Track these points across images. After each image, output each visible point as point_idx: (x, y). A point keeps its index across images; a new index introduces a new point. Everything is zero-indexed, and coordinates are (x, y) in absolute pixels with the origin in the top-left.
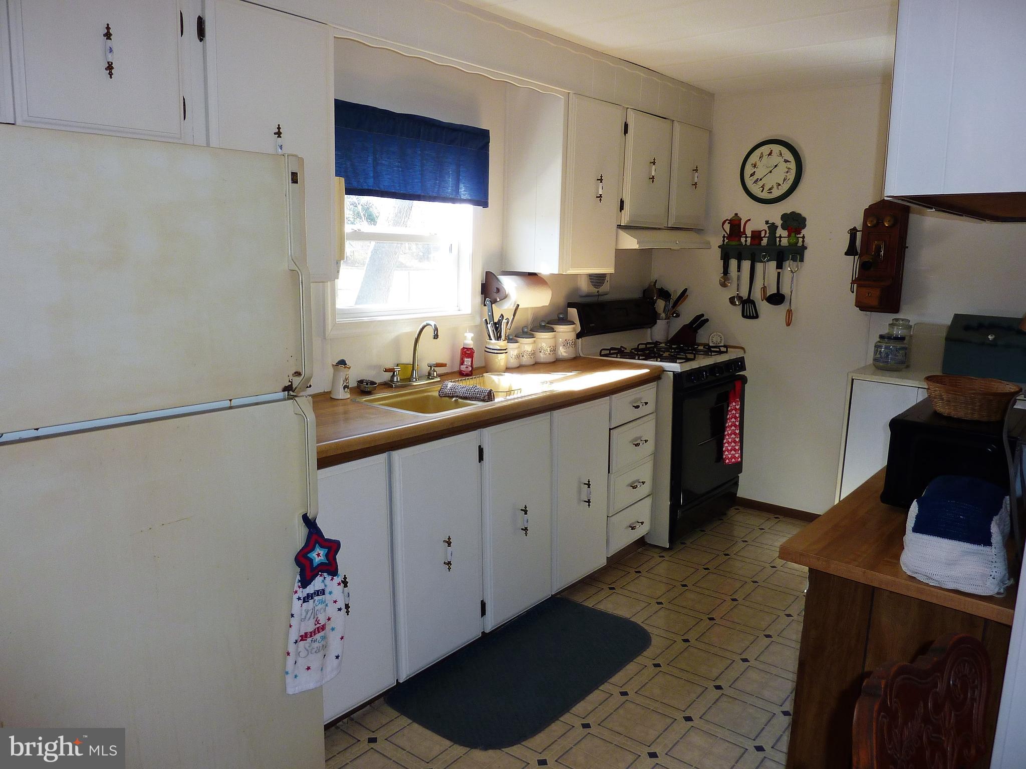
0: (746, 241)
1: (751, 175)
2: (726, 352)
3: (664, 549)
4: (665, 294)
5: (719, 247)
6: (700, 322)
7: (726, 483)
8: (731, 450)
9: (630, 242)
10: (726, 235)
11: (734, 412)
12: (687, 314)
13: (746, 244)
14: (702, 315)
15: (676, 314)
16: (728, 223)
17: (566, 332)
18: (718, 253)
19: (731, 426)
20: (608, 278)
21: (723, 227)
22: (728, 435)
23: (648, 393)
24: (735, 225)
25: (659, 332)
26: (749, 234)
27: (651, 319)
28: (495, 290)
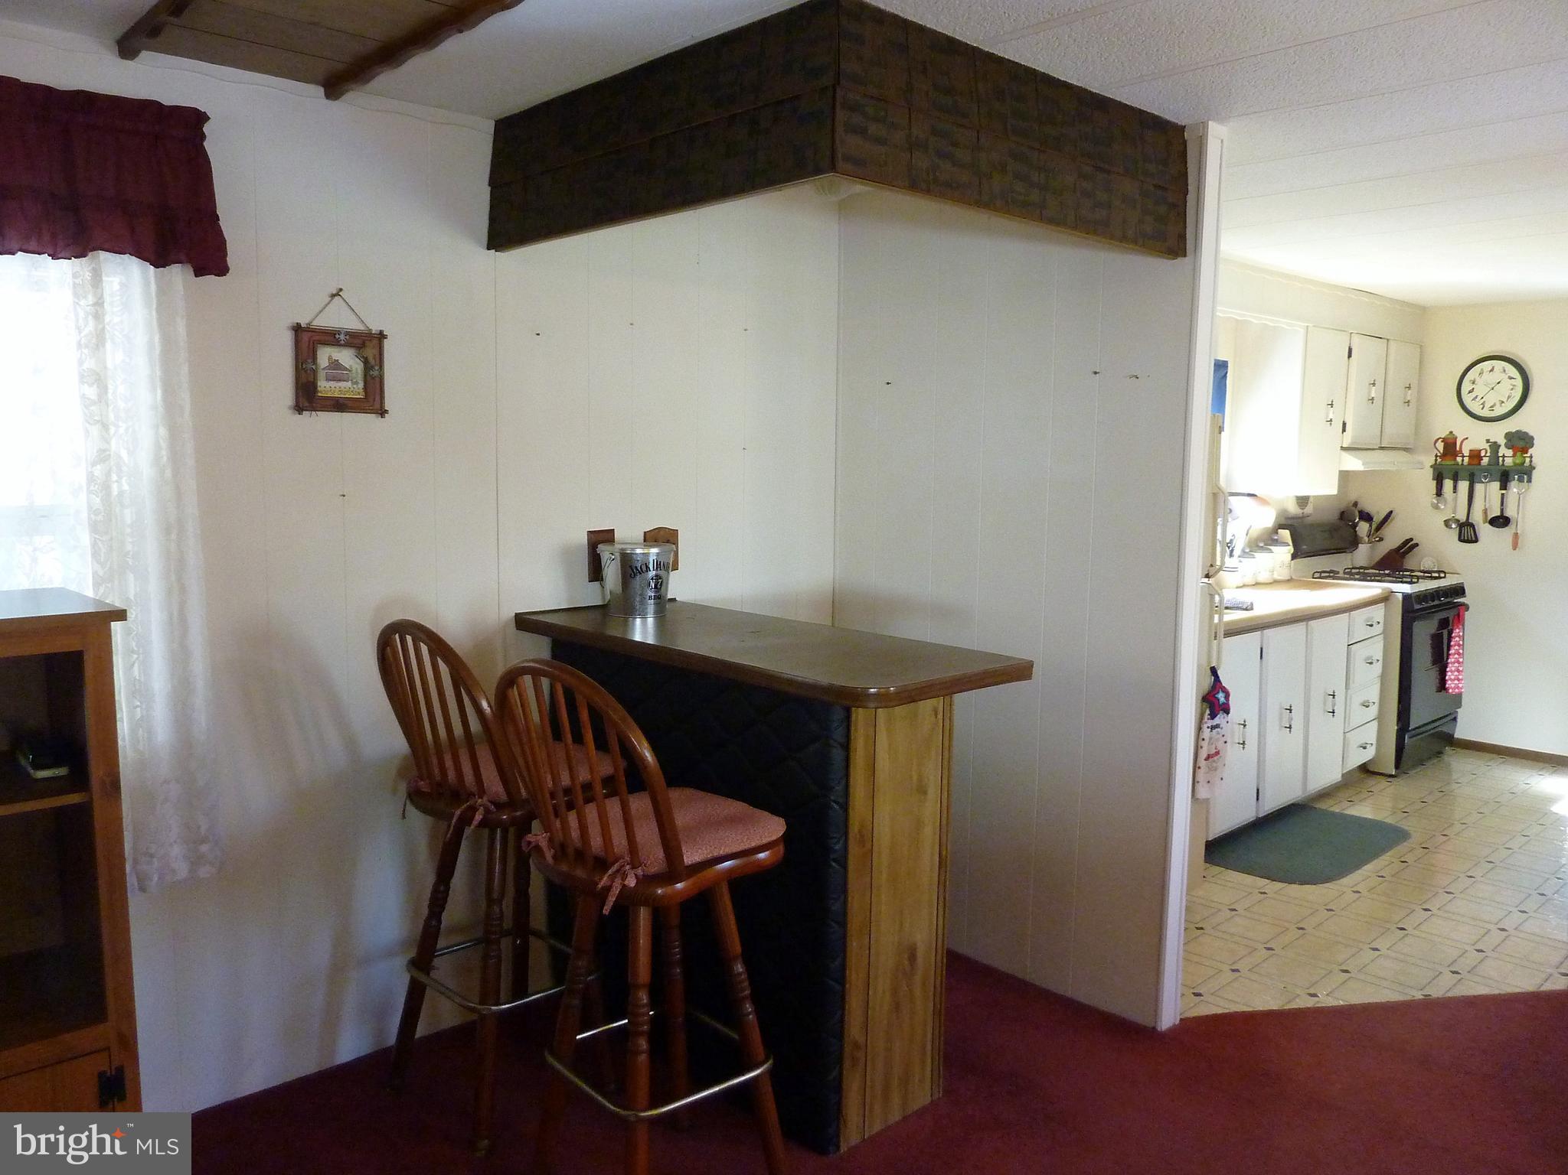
0: (1463, 460)
1: (1470, 392)
2: (1445, 577)
3: (1391, 776)
4: (1367, 517)
5: (1431, 467)
6: (1408, 547)
7: (1447, 716)
8: (1454, 680)
9: (1354, 463)
10: (1439, 454)
11: (1457, 639)
12: (1393, 538)
13: (1462, 464)
14: (1411, 539)
15: (1380, 538)
16: (1442, 441)
17: (1283, 553)
18: (1429, 473)
19: (1455, 654)
20: (1311, 500)
21: (1435, 444)
22: (1451, 663)
23: (1378, 612)
24: (1450, 446)
25: (1363, 555)
26: (1466, 453)
27: (1354, 542)
28: (1228, 511)
